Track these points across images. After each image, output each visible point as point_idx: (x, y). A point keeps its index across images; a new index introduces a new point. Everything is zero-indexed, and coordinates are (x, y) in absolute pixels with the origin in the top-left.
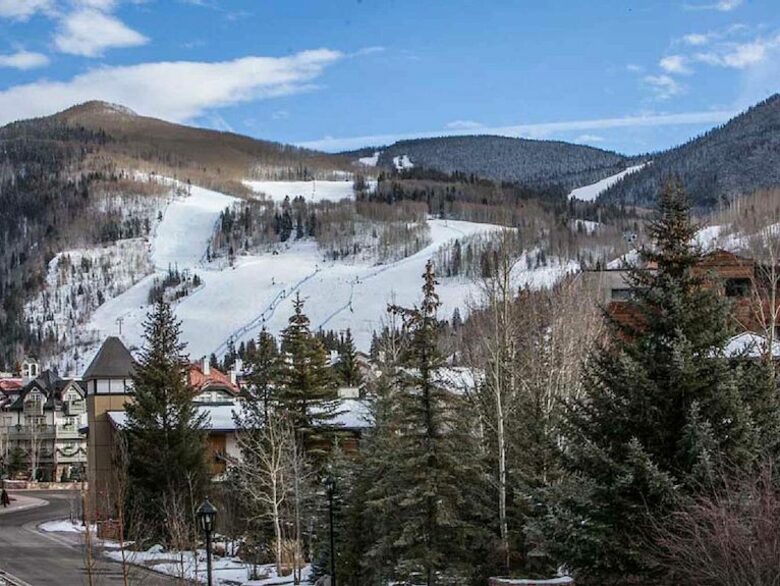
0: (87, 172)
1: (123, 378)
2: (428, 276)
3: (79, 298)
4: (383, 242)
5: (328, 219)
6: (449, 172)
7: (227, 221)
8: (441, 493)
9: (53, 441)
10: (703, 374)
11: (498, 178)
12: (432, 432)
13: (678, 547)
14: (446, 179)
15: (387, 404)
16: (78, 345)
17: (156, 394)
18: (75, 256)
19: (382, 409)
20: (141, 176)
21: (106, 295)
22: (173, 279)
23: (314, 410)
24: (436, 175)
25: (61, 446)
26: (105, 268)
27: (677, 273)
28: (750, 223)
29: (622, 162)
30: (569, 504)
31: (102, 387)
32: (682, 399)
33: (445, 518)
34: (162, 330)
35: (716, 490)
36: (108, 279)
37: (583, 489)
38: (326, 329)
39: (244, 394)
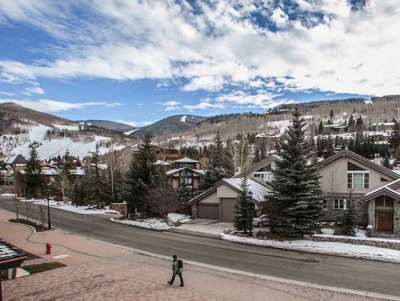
0: (10, 118)
1: (23, 163)
2: (97, 146)
3: (9, 146)
4: (85, 139)
5: (73, 134)
6: (99, 127)
7: (49, 132)
8: (100, 187)
9: (4, 176)
10: (152, 167)
11: (110, 129)
12: (98, 176)
13: (148, 197)
14: (99, 128)
15: (88, 170)
16: (10, 155)
17: (32, 166)
18: (8, 136)
19: (86, 171)
20: (26, 120)
21: (17, 145)
22: (35, 143)
23: (71, 171)
24: (97, 127)
25: (6, 177)
26: (17, 139)
27: (148, 149)
28: (158, 141)
29: (135, 128)
30: (126, 190)
31: (17, 165)
32: (148, 171)
33: (101, 192)
34: (33, 154)
35: (154, 187)
36: (17, 142)
37: (130, 187)
38: (73, 156)
39: (54, 168)
